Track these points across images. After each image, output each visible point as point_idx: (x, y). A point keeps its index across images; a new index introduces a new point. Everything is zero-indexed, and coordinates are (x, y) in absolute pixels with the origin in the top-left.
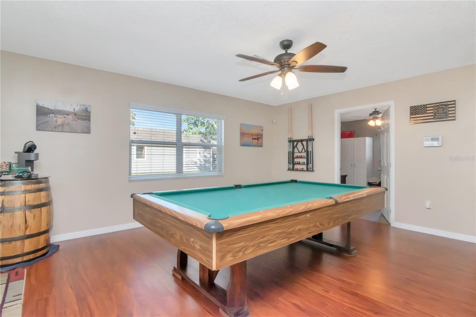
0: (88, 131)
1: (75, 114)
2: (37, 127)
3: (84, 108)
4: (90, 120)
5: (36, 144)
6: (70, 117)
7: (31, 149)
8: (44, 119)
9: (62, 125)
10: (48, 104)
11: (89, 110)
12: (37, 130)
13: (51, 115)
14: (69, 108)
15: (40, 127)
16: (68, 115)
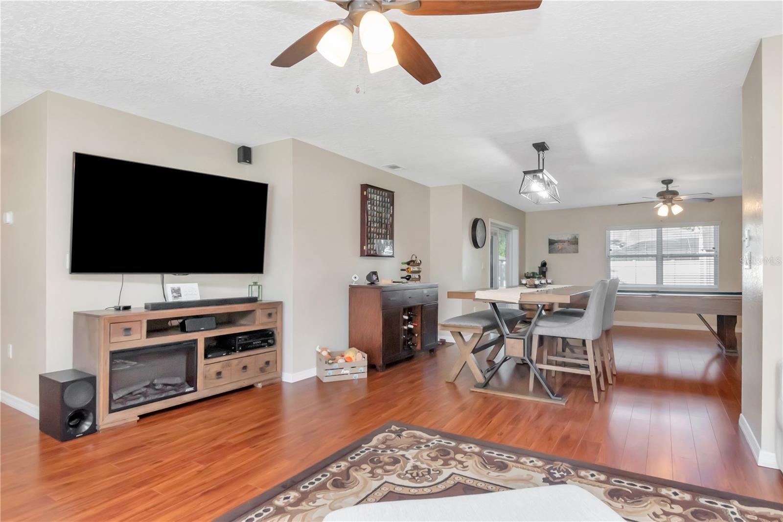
0: (577, 251)
1: (569, 241)
2: (549, 251)
3: (573, 236)
4: (577, 244)
5: (546, 262)
6: (566, 243)
7: (544, 264)
8: (552, 247)
9: (562, 249)
10: (554, 238)
11: (577, 237)
12: (549, 253)
13: (556, 244)
14: (565, 238)
15: (550, 251)
16: (565, 242)
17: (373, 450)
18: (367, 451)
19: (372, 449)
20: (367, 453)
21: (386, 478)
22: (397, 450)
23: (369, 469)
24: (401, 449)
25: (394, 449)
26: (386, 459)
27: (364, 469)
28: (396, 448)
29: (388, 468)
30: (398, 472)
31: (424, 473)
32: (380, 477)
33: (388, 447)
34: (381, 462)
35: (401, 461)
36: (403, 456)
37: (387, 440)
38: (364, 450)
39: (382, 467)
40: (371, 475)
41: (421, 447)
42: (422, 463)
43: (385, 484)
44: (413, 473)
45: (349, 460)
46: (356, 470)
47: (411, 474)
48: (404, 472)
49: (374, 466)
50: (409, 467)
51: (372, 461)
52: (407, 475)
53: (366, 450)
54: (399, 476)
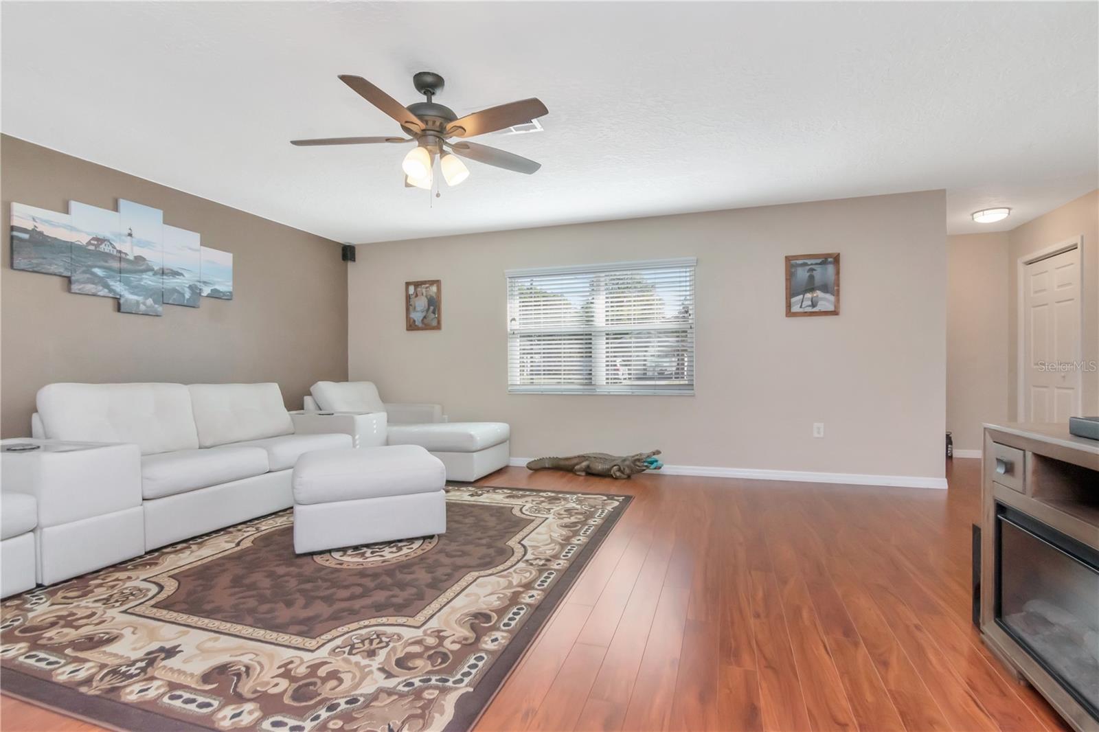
17: (447, 681)
18: (459, 677)
19: (450, 684)
20: (457, 673)
21: (419, 633)
22: (400, 688)
23: (447, 643)
24: (390, 692)
25: (406, 689)
26: (419, 663)
27: (453, 642)
28: (402, 695)
29: (416, 649)
30: (400, 643)
31: (361, 645)
32: (429, 632)
33: (418, 694)
34: (430, 657)
35: (394, 663)
36: (389, 675)
37: (422, 716)
38: (467, 680)
39: (428, 648)
40: (441, 634)
41: (347, 703)
42: (357, 664)
43: (420, 625)
44: (378, 643)
45: (483, 655)
46: (466, 639)
47: (381, 642)
48: (391, 645)
49: (441, 649)
50: (382, 655)
51: (445, 657)
52: (388, 640)
53: (461, 681)
54: (400, 637)
